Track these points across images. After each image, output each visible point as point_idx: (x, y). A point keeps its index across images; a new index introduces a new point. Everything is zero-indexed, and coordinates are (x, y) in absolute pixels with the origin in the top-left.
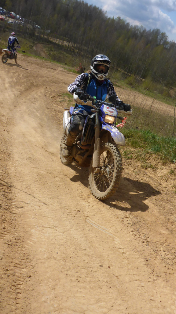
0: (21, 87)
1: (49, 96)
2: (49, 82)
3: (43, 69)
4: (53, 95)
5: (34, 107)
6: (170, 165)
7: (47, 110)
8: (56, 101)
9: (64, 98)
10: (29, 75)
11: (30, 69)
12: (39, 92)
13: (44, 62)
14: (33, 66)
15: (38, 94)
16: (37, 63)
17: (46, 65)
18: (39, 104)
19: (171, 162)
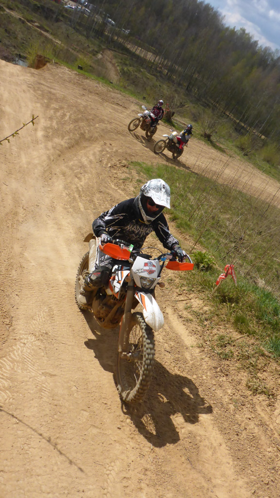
1: (107, 164)
3: (106, 104)
4: (113, 163)
5: (78, 187)
7: (98, 195)
9: (130, 173)
11: (84, 103)
13: (110, 91)
14: (90, 96)
15: (88, 157)
17: (112, 98)
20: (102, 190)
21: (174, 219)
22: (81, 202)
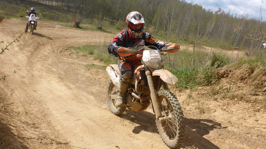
0: (29, 48)
1: (57, 52)
3: (43, 28)
4: (60, 50)
5: (48, 64)
6: (185, 91)
8: (65, 54)
9: (71, 51)
12: (47, 50)
13: (42, 22)
15: (46, 52)
18: (51, 60)
19: (185, 88)
20: (61, 62)
21: (102, 60)
22: (53, 68)
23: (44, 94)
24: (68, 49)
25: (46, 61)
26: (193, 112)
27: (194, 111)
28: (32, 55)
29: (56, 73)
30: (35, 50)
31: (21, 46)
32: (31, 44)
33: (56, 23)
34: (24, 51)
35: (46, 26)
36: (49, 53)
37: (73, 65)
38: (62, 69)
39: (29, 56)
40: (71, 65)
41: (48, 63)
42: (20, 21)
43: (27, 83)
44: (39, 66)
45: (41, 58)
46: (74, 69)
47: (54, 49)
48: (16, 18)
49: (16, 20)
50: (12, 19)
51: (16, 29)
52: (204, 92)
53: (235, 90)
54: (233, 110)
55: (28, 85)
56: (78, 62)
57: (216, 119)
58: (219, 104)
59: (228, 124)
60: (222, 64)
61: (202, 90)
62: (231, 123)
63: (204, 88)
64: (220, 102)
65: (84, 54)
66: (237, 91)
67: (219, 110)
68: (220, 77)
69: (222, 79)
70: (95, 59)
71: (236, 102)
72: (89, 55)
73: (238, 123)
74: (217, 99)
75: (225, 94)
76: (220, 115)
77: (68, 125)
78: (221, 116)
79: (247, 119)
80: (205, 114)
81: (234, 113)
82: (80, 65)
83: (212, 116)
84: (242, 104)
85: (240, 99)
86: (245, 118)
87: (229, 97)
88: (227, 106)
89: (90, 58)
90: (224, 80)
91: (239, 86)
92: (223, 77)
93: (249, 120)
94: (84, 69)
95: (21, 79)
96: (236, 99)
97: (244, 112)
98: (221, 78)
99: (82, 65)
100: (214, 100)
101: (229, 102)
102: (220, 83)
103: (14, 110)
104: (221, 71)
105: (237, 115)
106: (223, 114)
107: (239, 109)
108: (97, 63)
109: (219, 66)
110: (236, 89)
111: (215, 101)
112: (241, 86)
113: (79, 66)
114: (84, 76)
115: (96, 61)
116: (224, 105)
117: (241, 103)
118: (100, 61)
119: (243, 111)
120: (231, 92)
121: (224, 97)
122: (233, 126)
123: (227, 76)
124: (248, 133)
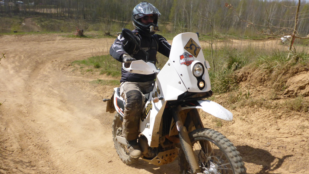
0: (26, 69)
1: (59, 69)
2: (53, 54)
3: (41, 43)
4: (62, 67)
5: (49, 86)
7: (63, 84)
8: (67, 72)
9: (74, 67)
10: (30, 54)
11: (29, 48)
12: (47, 68)
13: (40, 36)
14: (30, 43)
15: (46, 71)
16: (33, 39)
17: (43, 39)
18: (52, 81)
20: (63, 81)
21: (109, 74)
22: (54, 90)
23: (44, 123)
24: (71, 65)
25: (46, 83)
26: (210, 127)
27: (212, 124)
28: (29, 77)
29: (58, 96)
30: (34, 70)
31: (17, 68)
32: (28, 64)
33: (56, 34)
34: (20, 74)
35: (45, 39)
36: (49, 72)
37: (77, 84)
38: (64, 90)
39: (26, 80)
40: (74, 83)
41: (49, 84)
42: (14, 38)
43: (25, 112)
44: (38, 89)
45: (40, 80)
46: (78, 88)
47: (55, 66)
48: (9, 35)
49: (9, 37)
50: (5, 36)
51: (10, 48)
52: (221, 101)
53: (254, 95)
54: (253, 119)
55: (27, 114)
56: (83, 80)
57: (235, 132)
58: (238, 113)
59: (247, 137)
60: (240, 65)
61: (219, 98)
62: (250, 135)
63: (222, 96)
64: (239, 111)
65: (89, 69)
66: (257, 95)
67: (238, 120)
68: (238, 81)
69: (241, 83)
70: (102, 73)
71: (256, 110)
72: (95, 70)
73: (258, 134)
74: (235, 107)
75: (244, 101)
76: (239, 126)
77: (68, 159)
78: (240, 128)
79: (268, 128)
80: (222, 128)
81: (254, 123)
82: (85, 83)
83: (230, 129)
84: (262, 112)
85: (260, 105)
86: (266, 128)
87: (248, 105)
88: (246, 115)
89: (96, 73)
90: (243, 84)
91: (259, 90)
92: (241, 81)
93: (270, 129)
94: (90, 87)
95: (18, 108)
96: (256, 106)
97: (265, 120)
98: (240, 81)
99: (87, 82)
100: (233, 109)
101: (248, 110)
102: (239, 87)
103: (8, 148)
104: (239, 74)
105: (258, 125)
106: (242, 125)
107: (259, 117)
108: (104, 78)
109: (236, 68)
110: (256, 93)
111: (234, 111)
112: (261, 89)
113: (83, 84)
114: (89, 95)
115: (103, 75)
116: (243, 114)
117: (261, 109)
118: (107, 75)
119: (263, 119)
120: (250, 98)
121: (242, 105)
122: (252, 139)
123: (246, 79)
124: (268, 145)
